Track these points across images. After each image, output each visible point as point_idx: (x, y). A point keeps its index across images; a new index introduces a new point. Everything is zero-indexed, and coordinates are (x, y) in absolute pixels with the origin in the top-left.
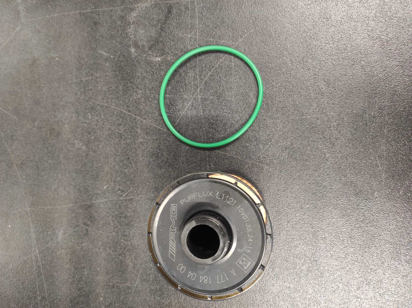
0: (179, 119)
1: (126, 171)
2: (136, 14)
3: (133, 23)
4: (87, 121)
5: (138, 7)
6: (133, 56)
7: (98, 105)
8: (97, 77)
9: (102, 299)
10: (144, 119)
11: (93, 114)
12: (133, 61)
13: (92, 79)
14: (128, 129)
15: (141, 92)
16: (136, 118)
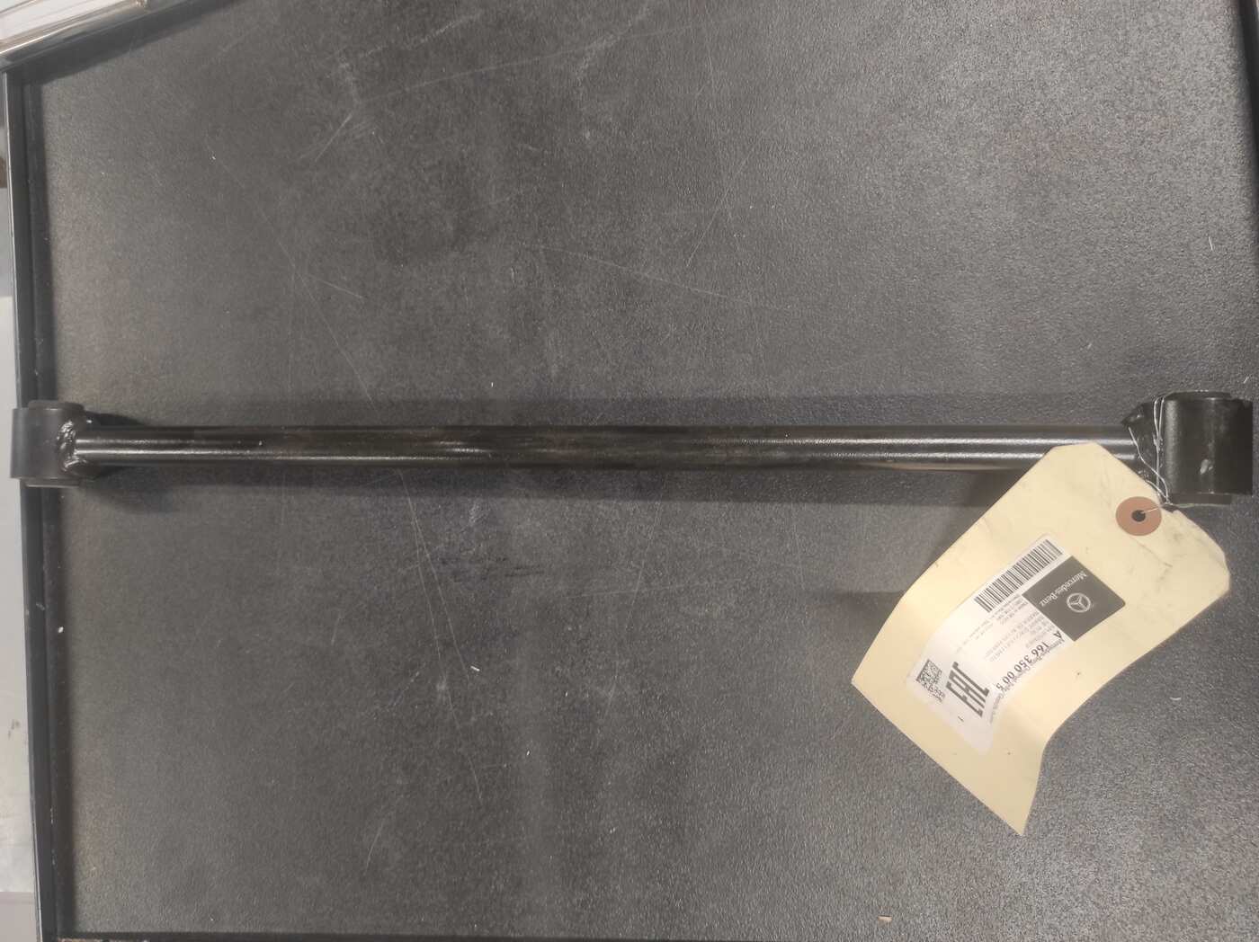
0: (692, 256)
1: (595, 370)
2: (587, 65)
3: (584, 81)
4: (508, 284)
5: (590, 51)
6: (589, 147)
7: (527, 249)
8: (519, 196)
9: (570, 629)
10: (624, 264)
11: (520, 268)
12: (591, 157)
13: (511, 199)
14: (593, 289)
15: (610, 213)
16: (605, 265)
